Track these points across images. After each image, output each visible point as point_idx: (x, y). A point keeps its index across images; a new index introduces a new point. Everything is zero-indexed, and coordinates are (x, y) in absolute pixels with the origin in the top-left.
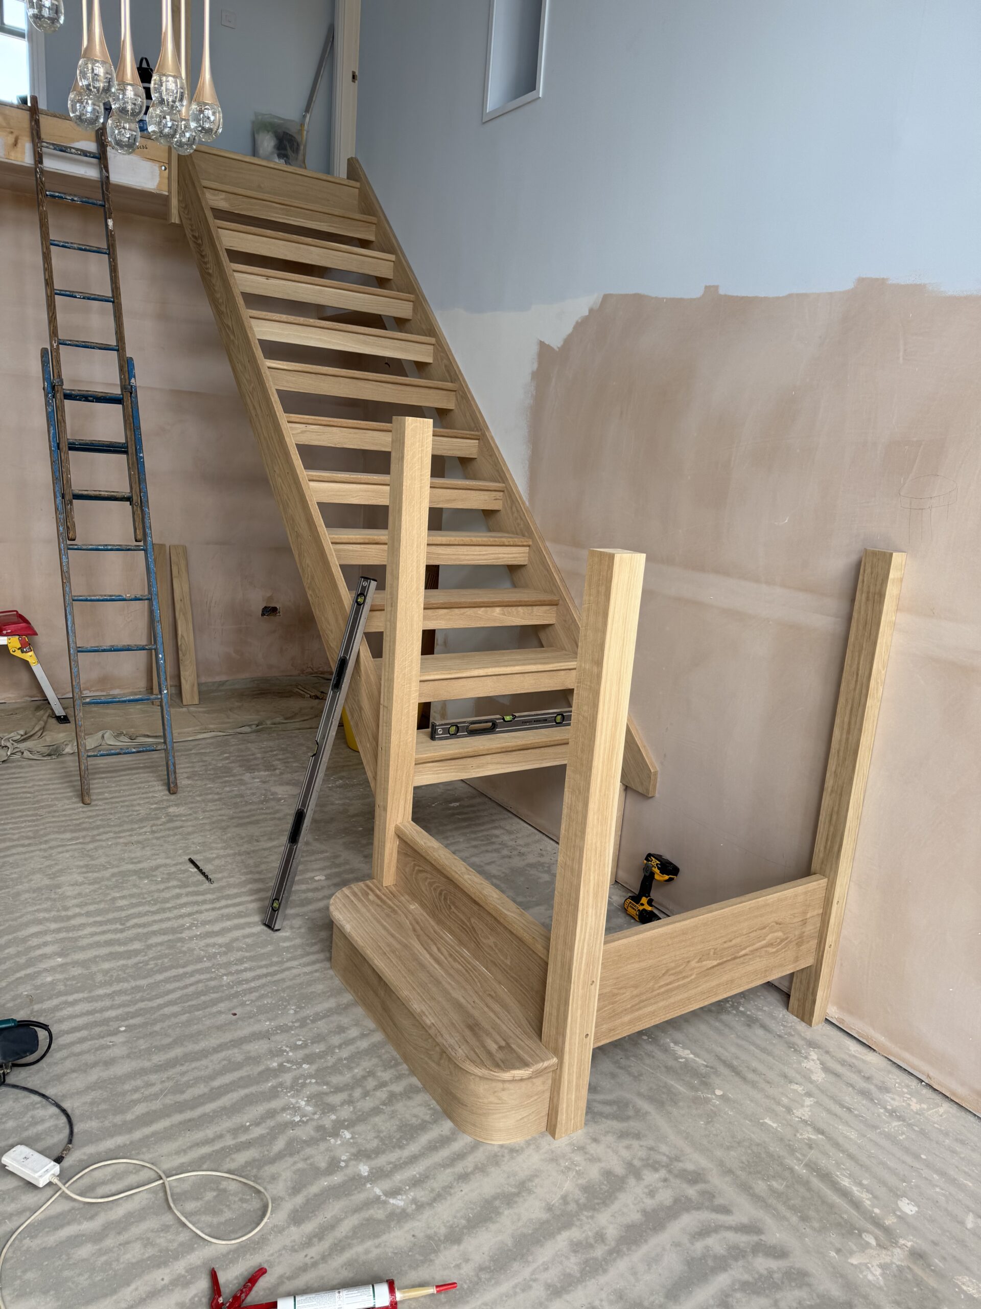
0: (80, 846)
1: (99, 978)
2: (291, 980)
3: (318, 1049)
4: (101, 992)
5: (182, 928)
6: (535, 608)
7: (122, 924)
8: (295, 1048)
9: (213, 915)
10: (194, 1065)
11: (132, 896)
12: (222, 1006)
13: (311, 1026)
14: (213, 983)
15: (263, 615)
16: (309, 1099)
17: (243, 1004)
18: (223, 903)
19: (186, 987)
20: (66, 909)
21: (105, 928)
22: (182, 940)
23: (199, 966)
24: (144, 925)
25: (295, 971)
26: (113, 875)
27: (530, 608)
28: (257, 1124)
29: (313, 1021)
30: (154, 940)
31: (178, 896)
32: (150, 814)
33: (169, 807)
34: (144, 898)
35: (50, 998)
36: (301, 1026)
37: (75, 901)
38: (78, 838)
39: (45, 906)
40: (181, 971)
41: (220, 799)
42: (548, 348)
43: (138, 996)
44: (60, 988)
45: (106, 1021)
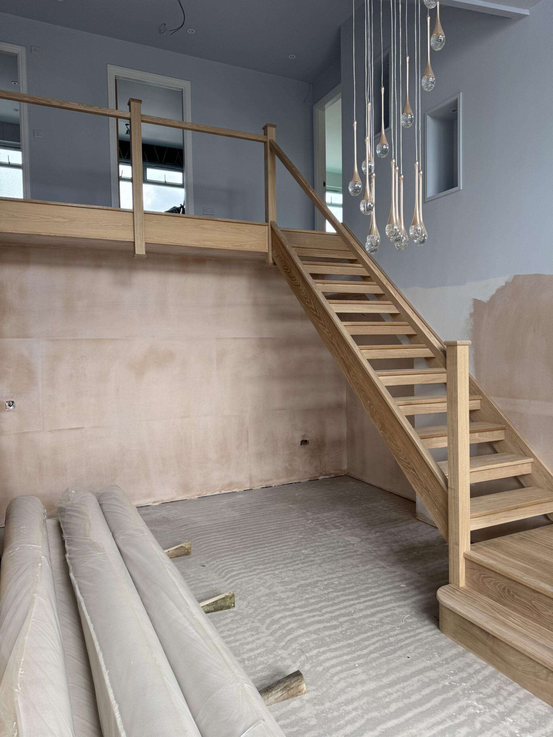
0: (272, 572)
1: (328, 639)
2: (426, 639)
3: (464, 675)
4: (333, 646)
5: (351, 613)
6: (495, 432)
7: (320, 612)
8: (452, 675)
9: (361, 606)
10: (405, 684)
11: (315, 597)
12: (399, 653)
13: (452, 663)
14: (386, 641)
15: (301, 444)
16: (478, 700)
17: (409, 652)
18: (362, 600)
19: (374, 643)
20: (287, 604)
21: (313, 614)
22: (355, 619)
23: (373, 633)
24: (331, 612)
25: (424, 635)
26: (298, 587)
27: (492, 432)
28: (460, 714)
29: (452, 661)
30: (341, 620)
31: (338, 597)
32: (294, 554)
33: (301, 550)
34: (321, 598)
35: (311, 650)
36: (448, 663)
37: (289, 601)
38: (268, 568)
39: (276, 603)
40: (365, 635)
41: (323, 545)
42: (480, 301)
43: (353, 648)
44: (312, 645)
45: (346, 662)
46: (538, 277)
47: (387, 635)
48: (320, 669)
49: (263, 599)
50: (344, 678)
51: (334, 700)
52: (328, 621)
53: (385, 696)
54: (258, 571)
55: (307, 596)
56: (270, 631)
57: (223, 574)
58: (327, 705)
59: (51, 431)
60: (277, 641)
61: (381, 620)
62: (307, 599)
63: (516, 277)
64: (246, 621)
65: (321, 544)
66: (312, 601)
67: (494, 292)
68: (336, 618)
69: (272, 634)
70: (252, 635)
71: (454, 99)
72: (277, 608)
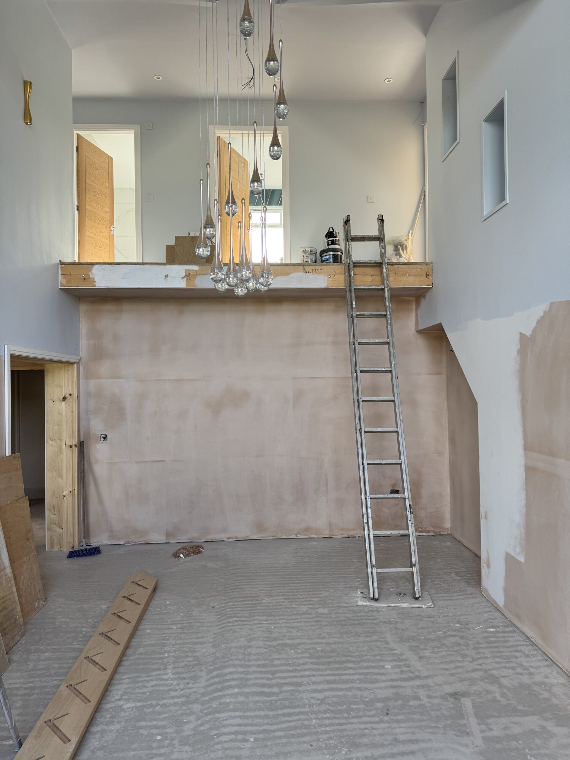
0: (268, 625)
1: (251, 705)
2: (351, 731)
4: (248, 714)
5: (301, 684)
9: (320, 679)
11: (283, 659)
12: (306, 739)
14: (306, 722)
17: (318, 740)
18: (329, 672)
19: (291, 721)
20: (249, 661)
21: (264, 676)
22: (299, 691)
23: (302, 710)
24: (283, 678)
26: (278, 645)
30: (285, 688)
31: (306, 664)
32: (308, 611)
34: (288, 661)
35: (224, 712)
37: (254, 657)
39: (240, 657)
42: (525, 336)
43: (267, 721)
45: (245, 733)
47: (313, 716)
48: (214, 732)
49: (233, 650)
50: (226, 749)
52: (272, 686)
54: (255, 622)
55: (277, 656)
56: (208, 683)
57: (222, 618)
59: (136, 463)
60: (204, 694)
61: (324, 699)
62: (274, 659)
63: (552, 305)
66: (277, 662)
67: (535, 324)
68: (282, 685)
69: (206, 687)
70: (188, 684)
71: (501, 98)
72: (237, 662)
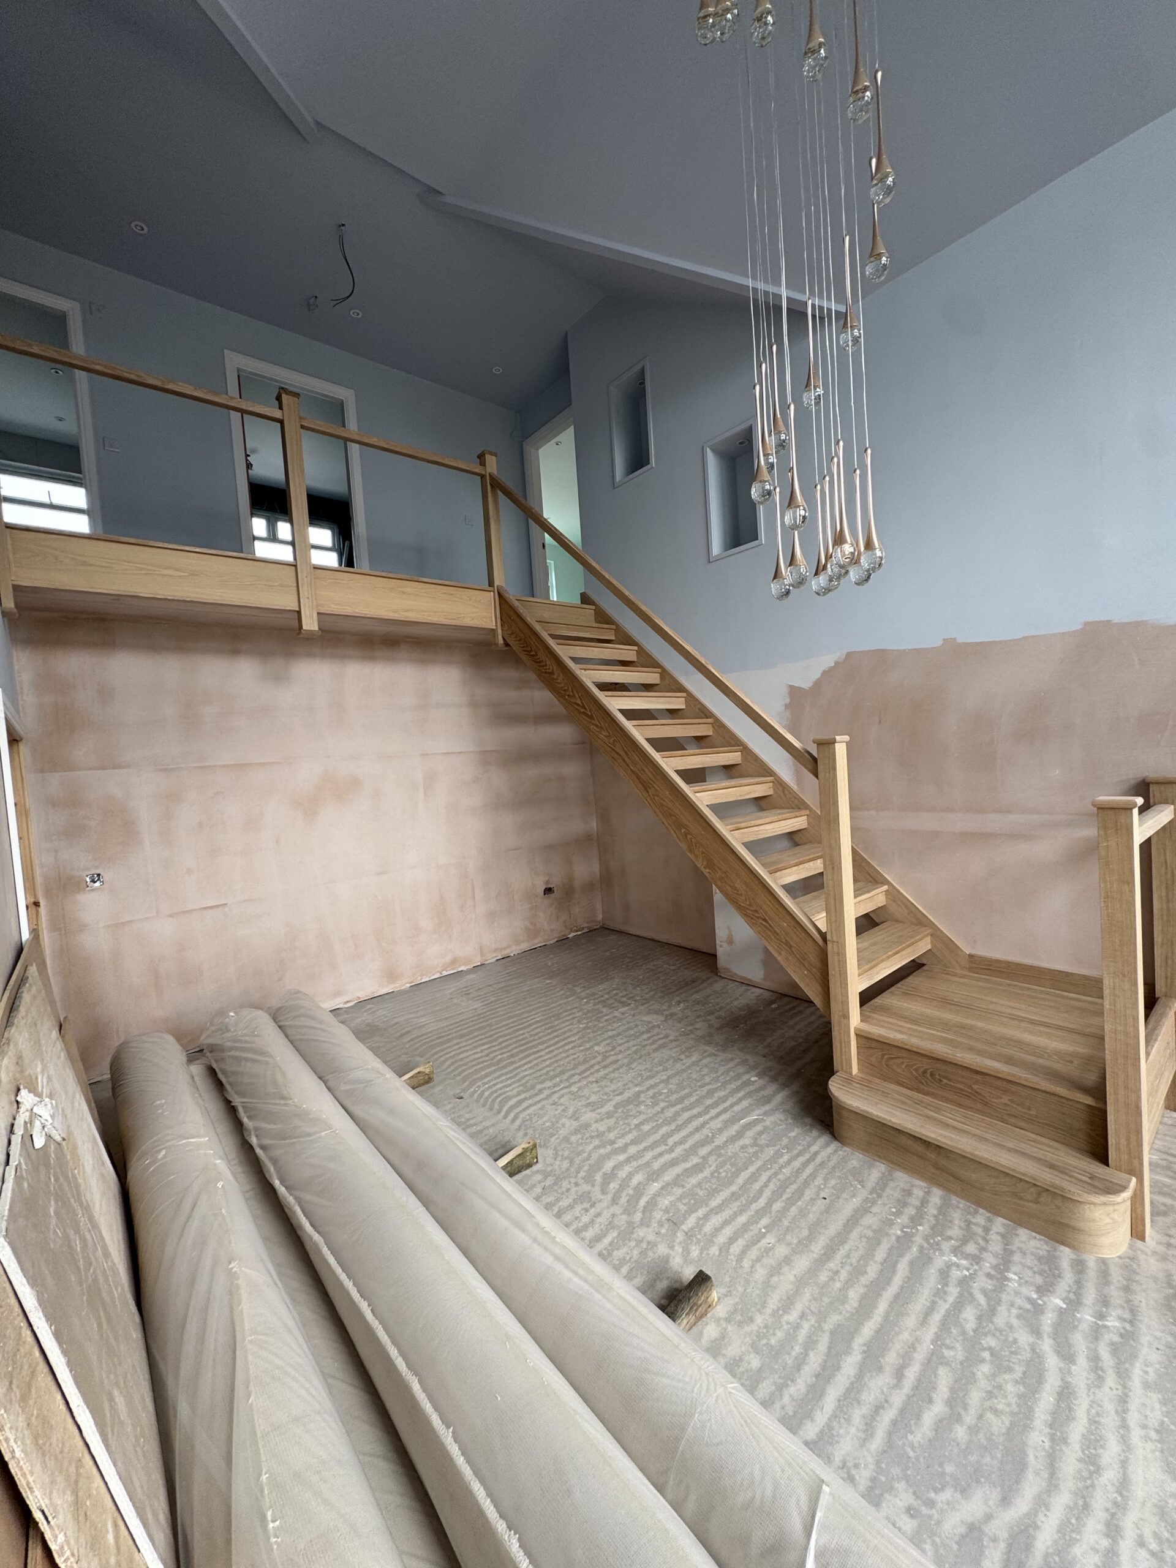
0: (567, 1090)
1: (699, 1192)
2: (829, 1161)
3: (912, 1211)
5: (710, 1138)
7: (665, 1145)
8: (896, 1215)
11: (647, 1120)
12: (809, 1193)
13: (885, 1194)
14: (781, 1177)
15: (544, 894)
16: (954, 1252)
17: (820, 1189)
18: (714, 1111)
20: (614, 1142)
21: (657, 1151)
22: (721, 1148)
23: (756, 1166)
24: (681, 1143)
25: (823, 1154)
26: (616, 1108)
28: (946, 1284)
29: (882, 1190)
30: (701, 1153)
31: (678, 1114)
32: (585, 1055)
34: (656, 1121)
36: (879, 1196)
37: (613, 1135)
38: (558, 1085)
40: (748, 1172)
41: (619, 1034)
42: (799, 688)
43: (743, 1200)
44: (683, 1208)
45: (745, 1228)
46: (883, 652)
47: (776, 1166)
48: (714, 1250)
49: (573, 1139)
50: (758, 1260)
51: (764, 1307)
52: (685, 1158)
53: (832, 1279)
54: (546, 1092)
55: (636, 1122)
56: (610, 1196)
57: (496, 1107)
58: (759, 1319)
59: (171, 916)
60: (628, 1211)
61: (755, 1143)
62: (637, 1126)
63: (849, 655)
64: (565, 1185)
65: (615, 1032)
66: (646, 1128)
67: (819, 676)
68: (693, 1150)
69: (615, 1201)
70: (587, 1210)
71: (745, 425)
72: (602, 1151)
